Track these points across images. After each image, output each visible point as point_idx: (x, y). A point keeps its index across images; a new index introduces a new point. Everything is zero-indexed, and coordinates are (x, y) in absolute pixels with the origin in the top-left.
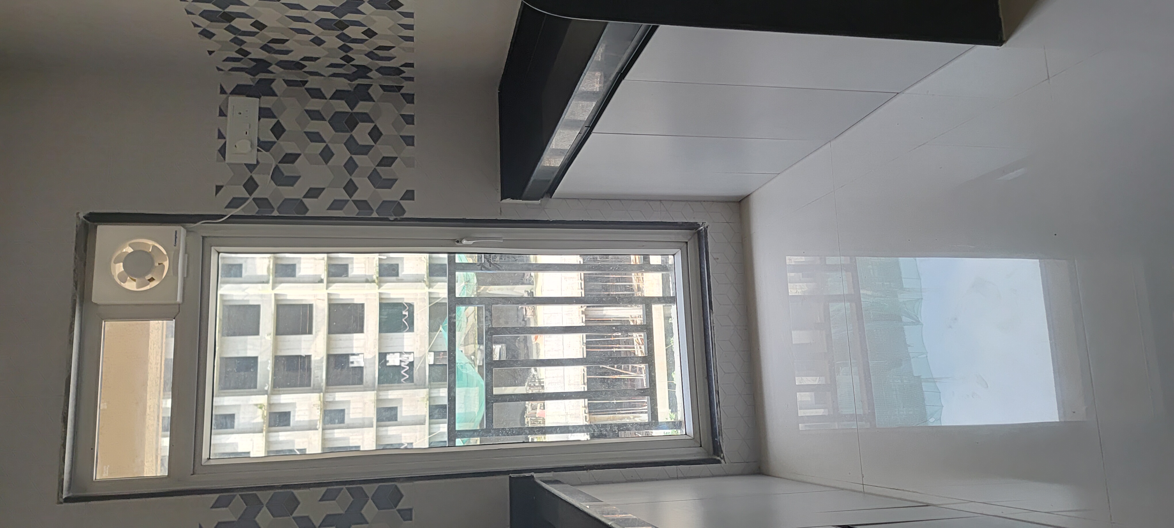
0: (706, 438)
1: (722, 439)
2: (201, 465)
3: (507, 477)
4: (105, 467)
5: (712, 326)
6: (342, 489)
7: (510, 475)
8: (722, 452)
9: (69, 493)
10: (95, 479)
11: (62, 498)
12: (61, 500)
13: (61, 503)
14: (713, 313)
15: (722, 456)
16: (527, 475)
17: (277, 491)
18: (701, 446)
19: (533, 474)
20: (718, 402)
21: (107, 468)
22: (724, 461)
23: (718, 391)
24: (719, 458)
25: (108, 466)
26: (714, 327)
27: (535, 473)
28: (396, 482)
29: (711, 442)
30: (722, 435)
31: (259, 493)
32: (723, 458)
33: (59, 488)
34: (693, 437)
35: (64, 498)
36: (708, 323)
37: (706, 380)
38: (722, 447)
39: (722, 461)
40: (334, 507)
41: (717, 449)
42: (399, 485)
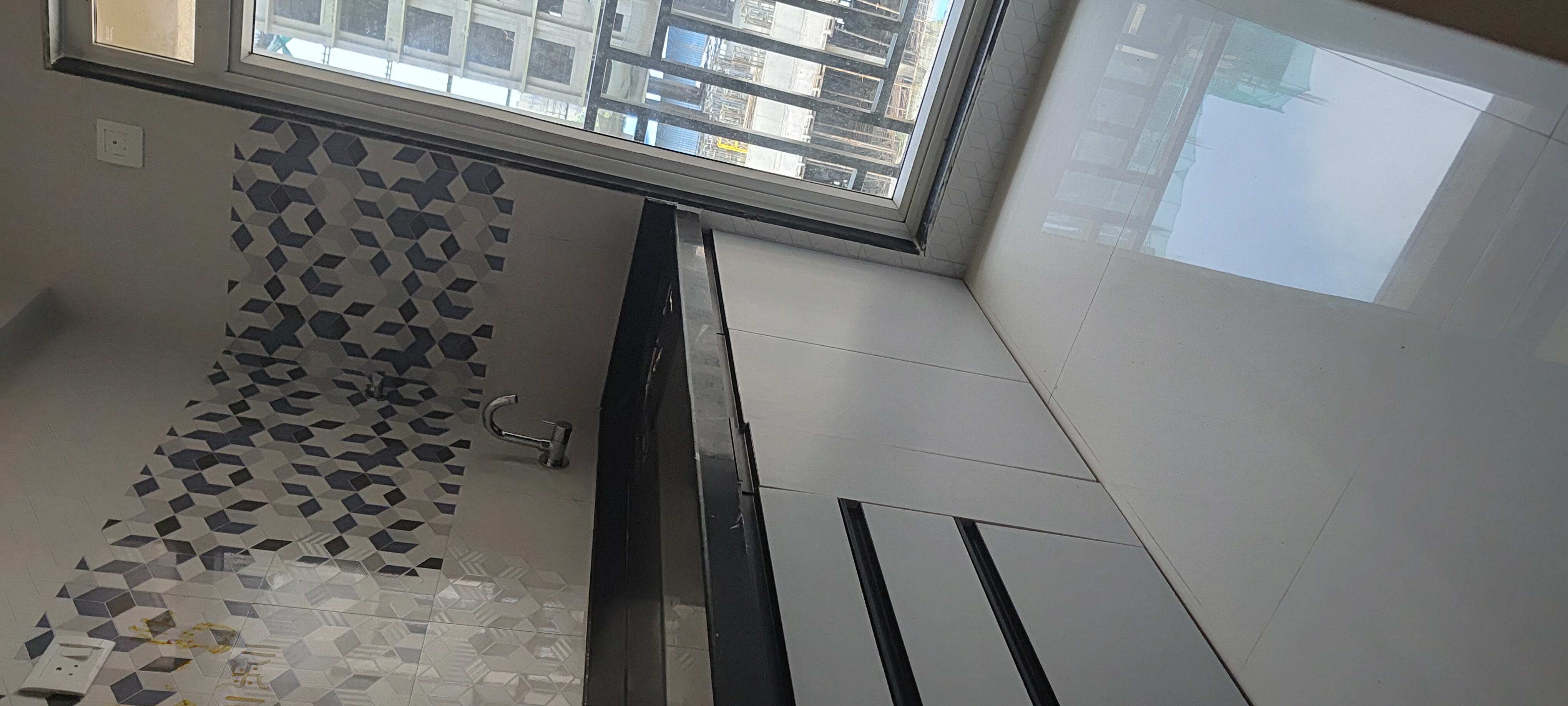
0: (915, 216)
1: (933, 228)
2: (240, 61)
3: (642, 199)
4: (107, 28)
5: (981, 78)
6: (424, 152)
7: (647, 197)
8: (925, 243)
9: (59, 55)
10: (96, 42)
11: (50, 63)
12: (49, 65)
13: (48, 69)
14: (989, 59)
15: (923, 248)
16: (668, 203)
17: (338, 131)
18: (904, 222)
19: (676, 203)
20: (945, 181)
21: (111, 30)
22: (924, 253)
23: (952, 168)
24: (918, 247)
25: (113, 28)
26: (982, 79)
27: (679, 203)
28: (495, 163)
29: (919, 223)
30: (934, 223)
31: (314, 127)
32: (924, 250)
33: (44, 52)
34: (899, 207)
35: (52, 63)
36: (977, 71)
37: (944, 143)
38: (928, 236)
39: (922, 253)
40: (413, 172)
41: (921, 235)
42: (501, 170)
